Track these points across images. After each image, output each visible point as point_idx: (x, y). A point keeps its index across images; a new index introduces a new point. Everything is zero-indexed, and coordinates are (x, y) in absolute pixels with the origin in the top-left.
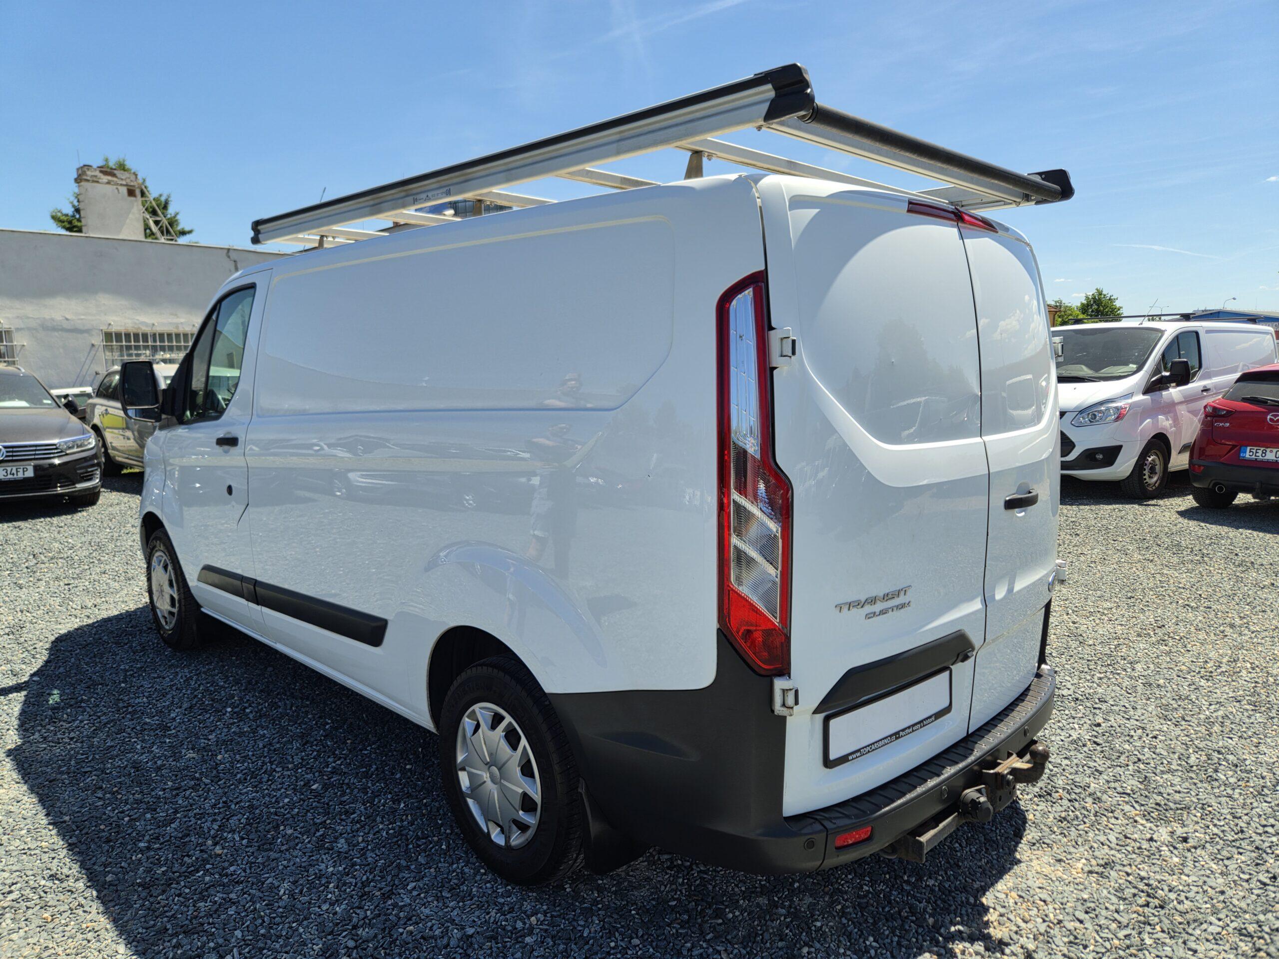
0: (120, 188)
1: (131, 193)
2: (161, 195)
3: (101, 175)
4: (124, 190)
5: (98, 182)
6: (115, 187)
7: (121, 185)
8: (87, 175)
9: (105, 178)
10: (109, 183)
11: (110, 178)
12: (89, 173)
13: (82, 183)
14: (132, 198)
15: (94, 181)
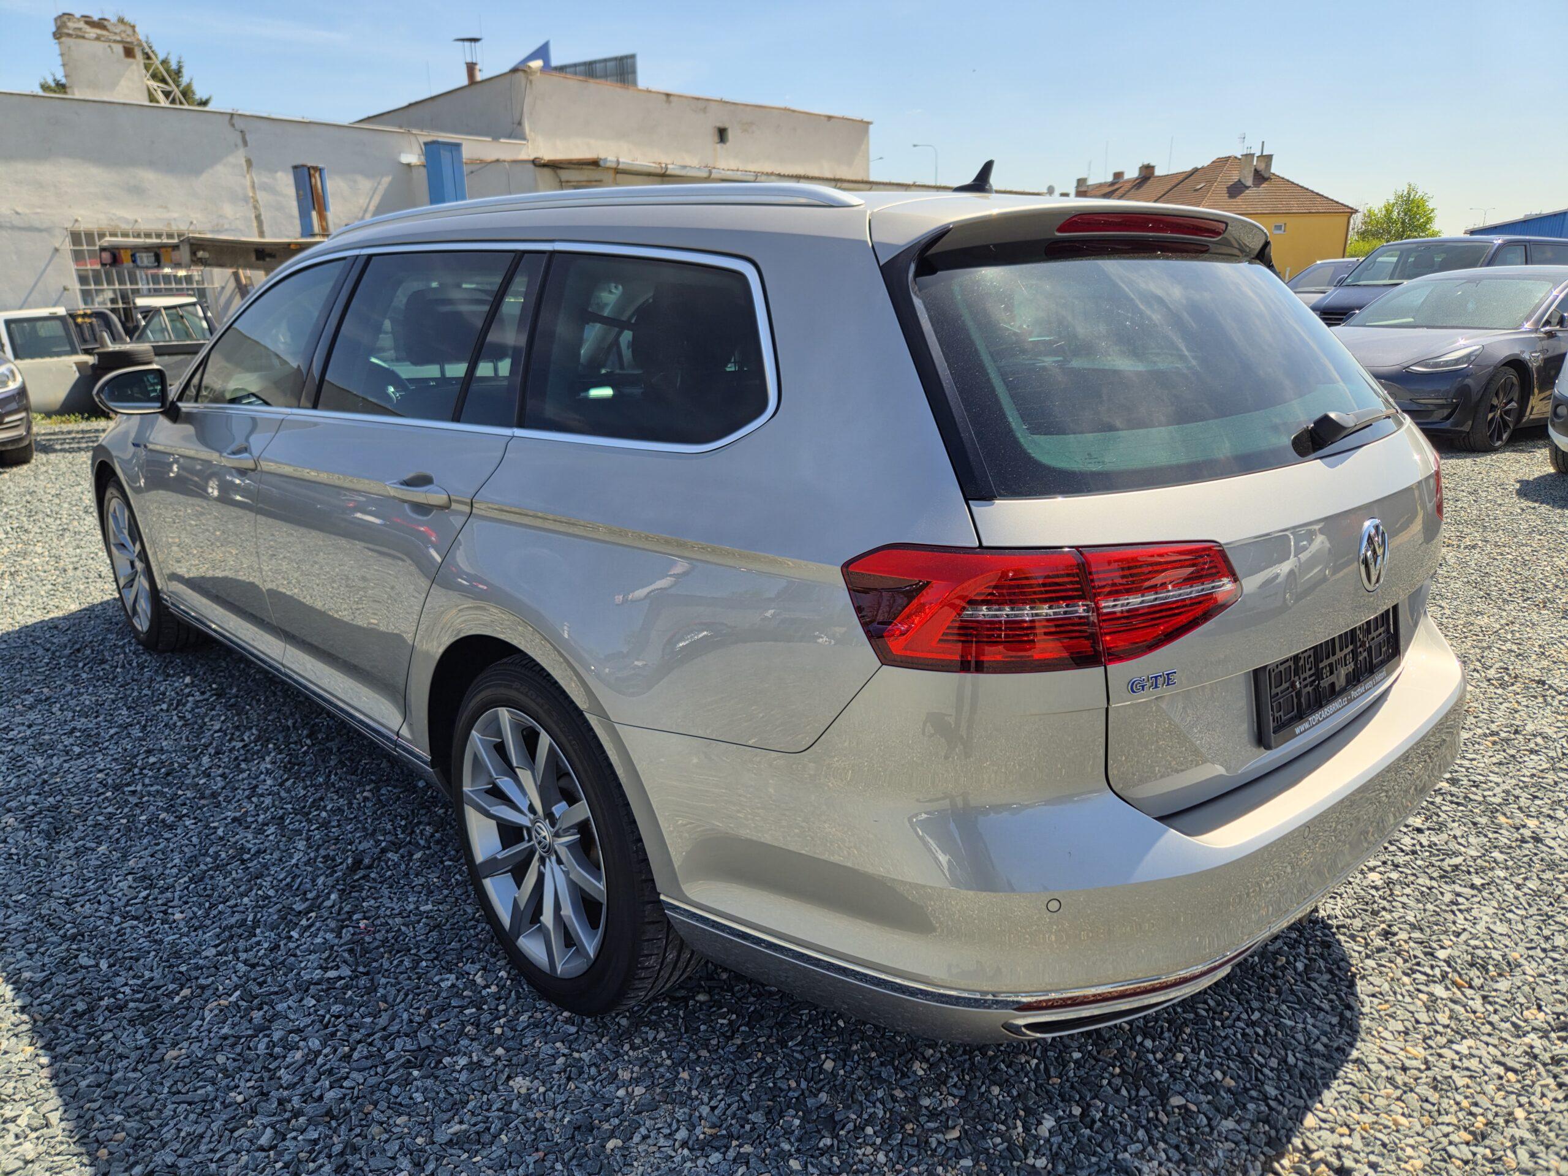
0: (114, 45)
1: (129, 52)
3: (87, 28)
4: (119, 49)
5: (83, 37)
6: (107, 44)
7: (115, 41)
8: (68, 28)
9: (93, 32)
10: (98, 38)
11: (99, 31)
12: (70, 24)
13: (63, 39)
14: (130, 60)
15: (78, 37)
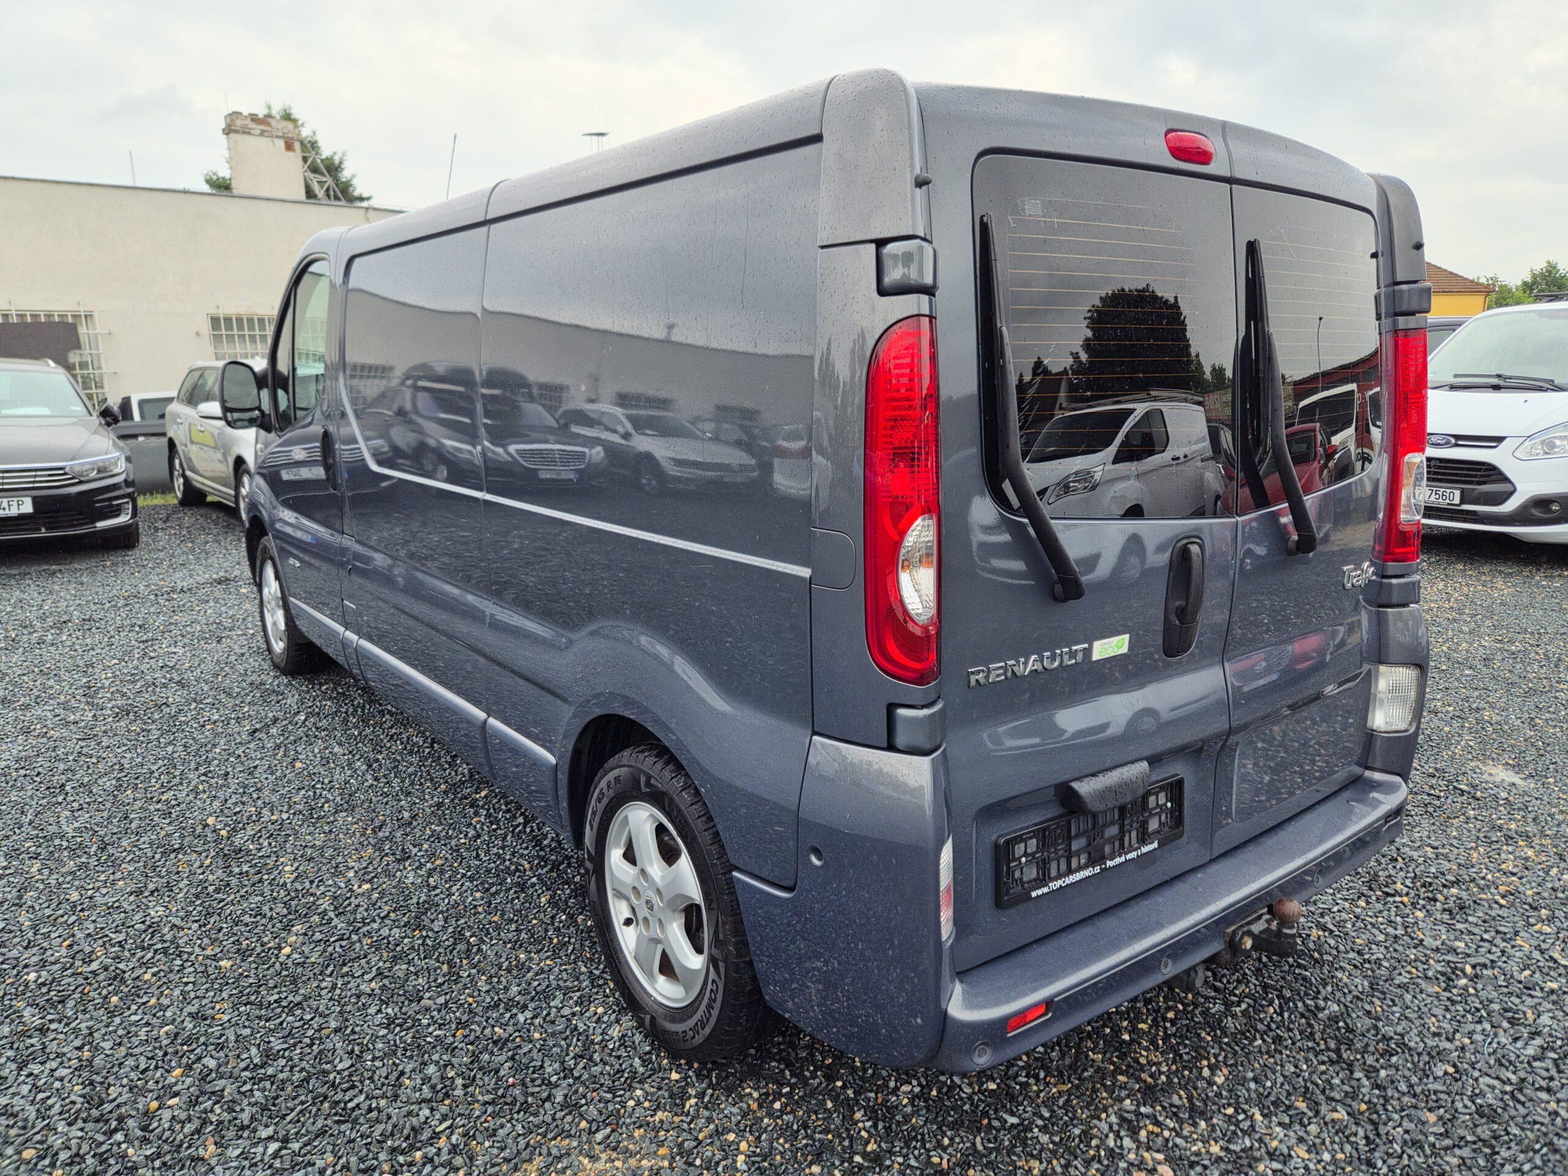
0: (276, 141)
1: (289, 147)
2: (335, 153)
3: (252, 125)
4: (281, 144)
5: (249, 133)
6: (269, 139)
7: (278, 137)
8: (236, 125)
9: (257, 128)
10: (262, 133)
11: (263, 127)
12: (238, 122)
13: (232, 135)
14: (290, 153)
15: (244, 133)
